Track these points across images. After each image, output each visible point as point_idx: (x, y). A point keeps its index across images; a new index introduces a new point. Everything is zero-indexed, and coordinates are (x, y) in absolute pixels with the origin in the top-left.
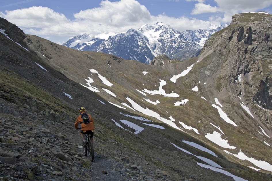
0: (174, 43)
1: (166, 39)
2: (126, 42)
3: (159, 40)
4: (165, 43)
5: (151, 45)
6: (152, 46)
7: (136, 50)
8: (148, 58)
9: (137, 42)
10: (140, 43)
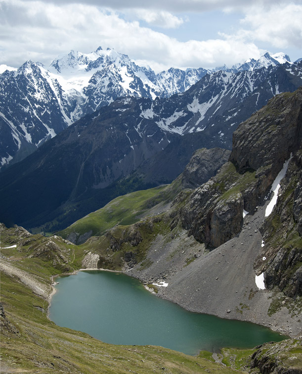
0: (112, 98)
1: (99, 89)
2: (5, 91)
3: (85, 91)
4: (95, 97)
5: (66, 101)
6: (69, 103)
7: (27, 110)
8: (51, 129)
9: (32, 94)
10: (38, 96)
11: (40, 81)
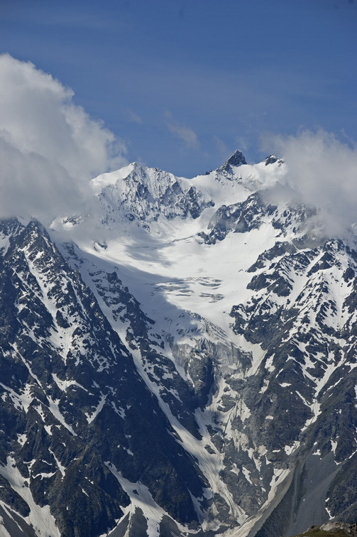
3: (240, 321)
4: (302, 347)
5: (167, 362)
6: (180, 370)
7: (25, 399)
8: (134, 486)
9: (38, 333)
10: (65, 341)
11: (65, 281)
